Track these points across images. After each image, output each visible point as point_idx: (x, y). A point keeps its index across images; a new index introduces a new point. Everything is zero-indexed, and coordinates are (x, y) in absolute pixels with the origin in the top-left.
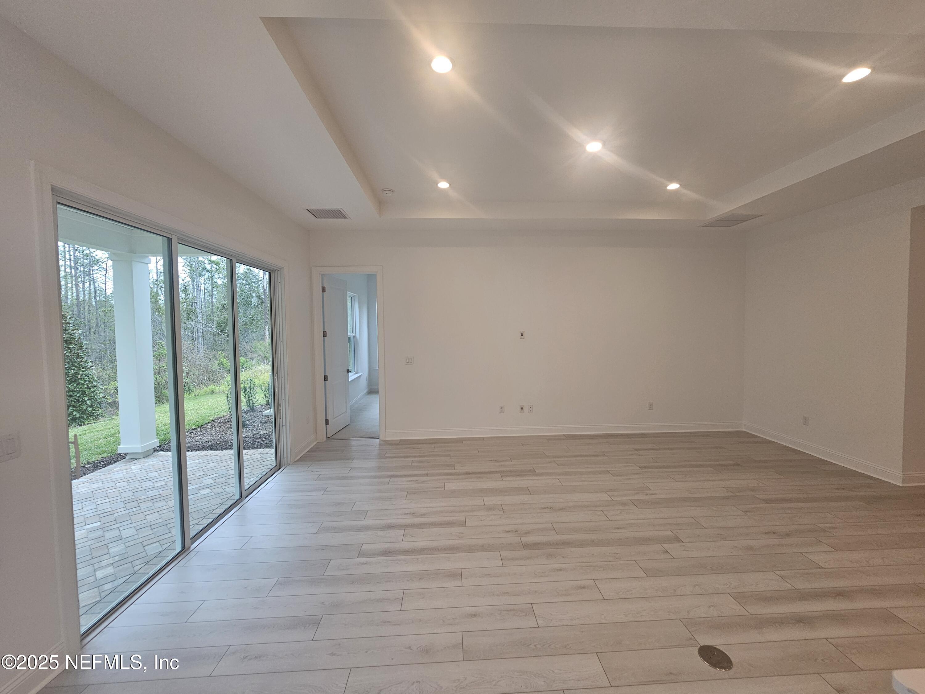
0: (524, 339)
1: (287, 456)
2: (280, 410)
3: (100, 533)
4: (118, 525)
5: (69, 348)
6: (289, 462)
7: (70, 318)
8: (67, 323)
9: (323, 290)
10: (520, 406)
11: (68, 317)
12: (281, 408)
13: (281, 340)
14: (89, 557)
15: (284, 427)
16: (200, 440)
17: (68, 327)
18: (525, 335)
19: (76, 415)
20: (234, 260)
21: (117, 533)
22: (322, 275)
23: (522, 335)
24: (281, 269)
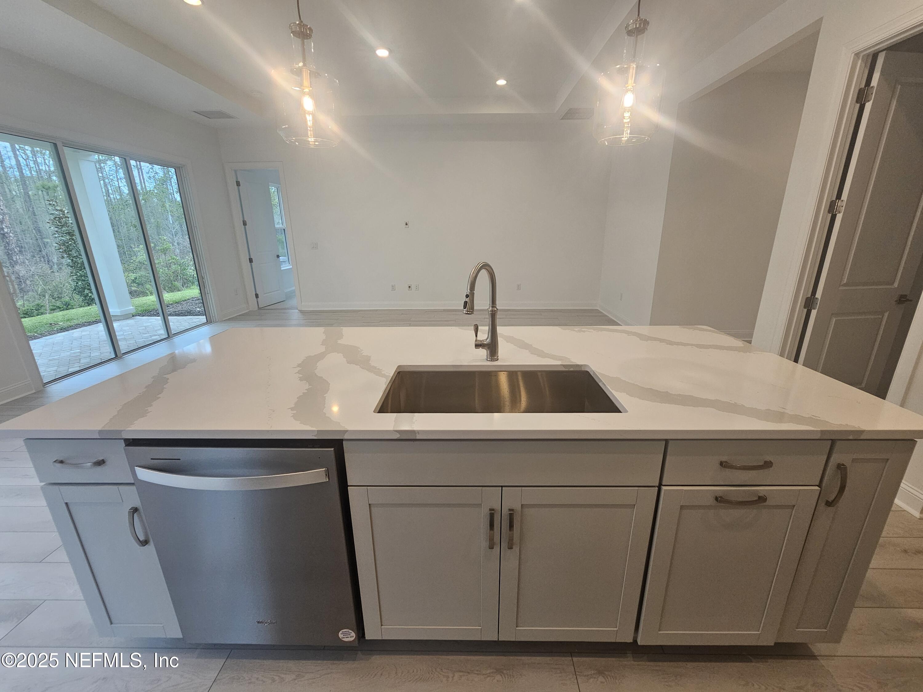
0: (408, 227)
1: (215, 316)
2: (203, 282)
3: (78, 354)
4: (90, 351)
5: (72, 239)
6: (217, 321)
7: (67, 212)
8: (66, 217)
9: (238, 184)
10: (408, 285)
11: (66, 212)
12: (204, 280)
13: (195, 226)
14: (68, 363)
15: (209, 294)
16: (172, 310)
17: (68, 220)
18: (409, 224)
19: (91, 296)
20: (127, 159)
21: (89, 354)
22: (236, 171)
23: (406, 224)
24: (184, 165)
